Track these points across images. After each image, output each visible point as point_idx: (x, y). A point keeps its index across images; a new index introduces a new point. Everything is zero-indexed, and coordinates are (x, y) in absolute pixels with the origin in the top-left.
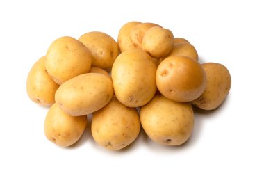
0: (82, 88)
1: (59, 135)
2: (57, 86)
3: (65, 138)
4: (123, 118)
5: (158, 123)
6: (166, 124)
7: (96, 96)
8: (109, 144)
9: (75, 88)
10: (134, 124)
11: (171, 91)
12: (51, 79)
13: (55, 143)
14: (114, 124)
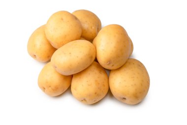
0: (70, 53)
1: (50, 87)
3: (53, 90)
4: (96, 81)
6: (126, 86)
7: (82, 59)
8: (85, 100)
9: (65, 54)
10: (104, 85)
14: (89, 85)
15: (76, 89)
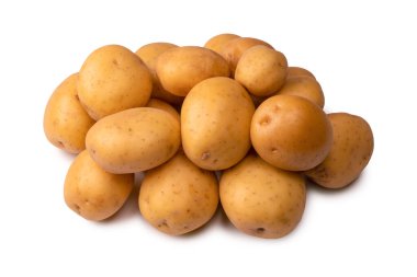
0: (130, 130)
1: (86, 201)
2: (92, 122)
4: (191, 186)
5: (246, 199)
7: (151, 145)
8: (165, 224)
9: (119, 128)
11: (273, 149)
12: (84, 110)
13: (79, 213)
14: (175, 193)
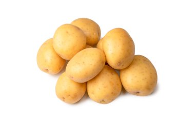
6: (138, 81)
10: (118, 85)
15: (93, 93)
